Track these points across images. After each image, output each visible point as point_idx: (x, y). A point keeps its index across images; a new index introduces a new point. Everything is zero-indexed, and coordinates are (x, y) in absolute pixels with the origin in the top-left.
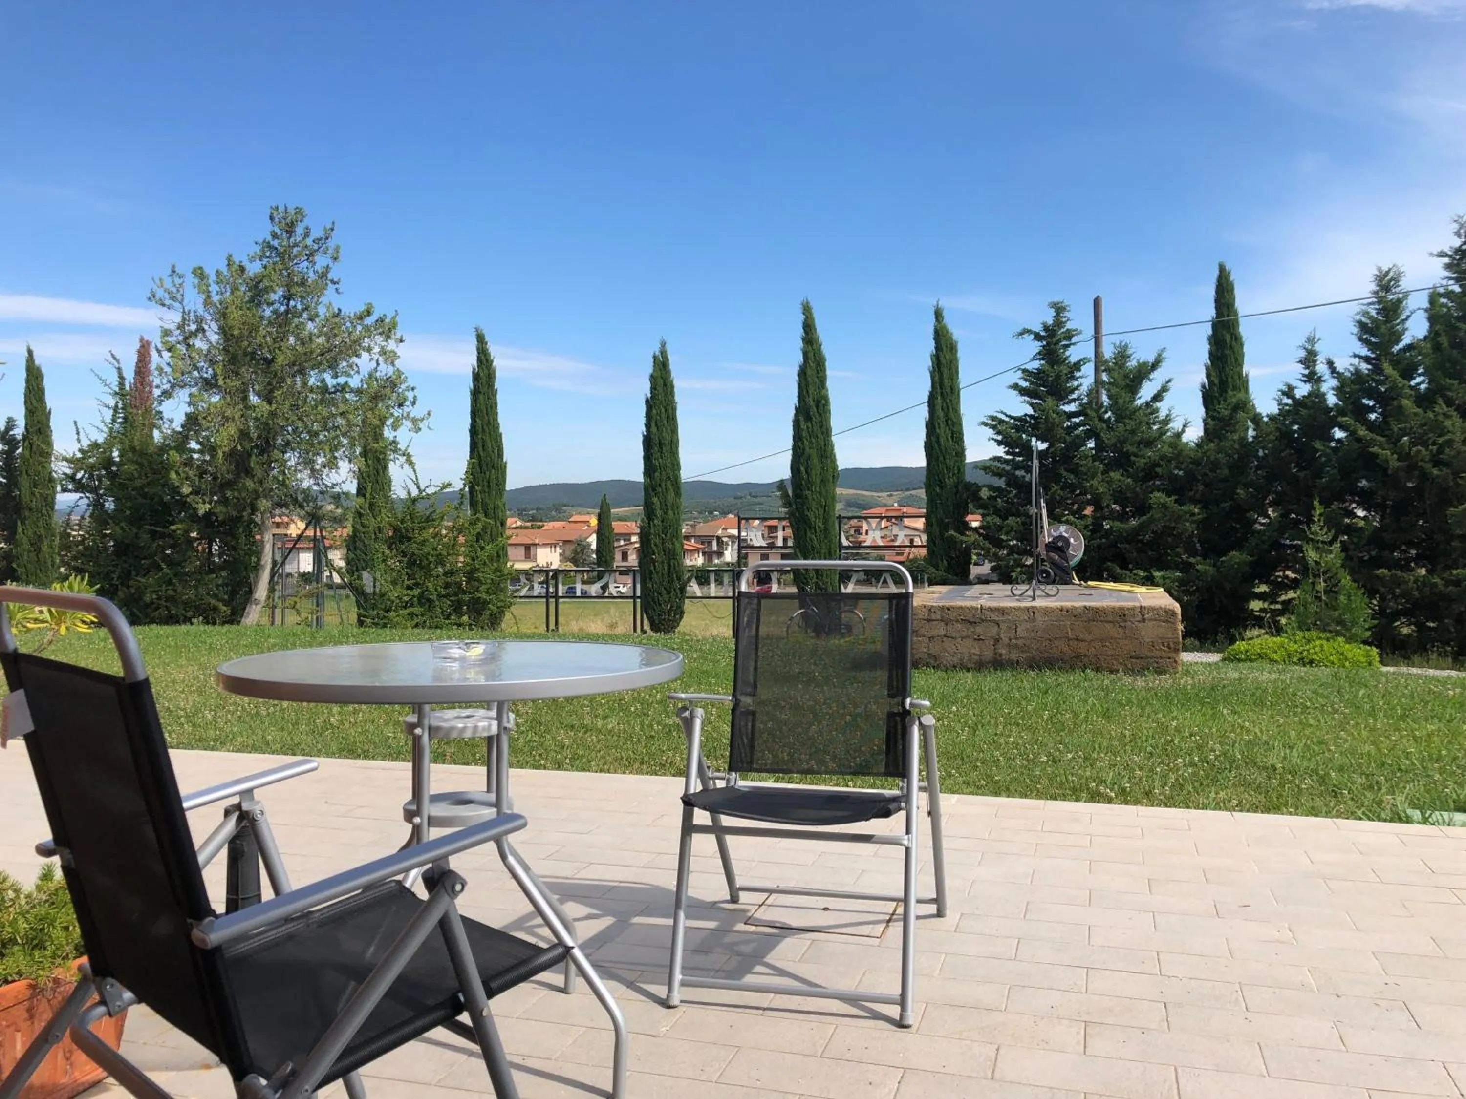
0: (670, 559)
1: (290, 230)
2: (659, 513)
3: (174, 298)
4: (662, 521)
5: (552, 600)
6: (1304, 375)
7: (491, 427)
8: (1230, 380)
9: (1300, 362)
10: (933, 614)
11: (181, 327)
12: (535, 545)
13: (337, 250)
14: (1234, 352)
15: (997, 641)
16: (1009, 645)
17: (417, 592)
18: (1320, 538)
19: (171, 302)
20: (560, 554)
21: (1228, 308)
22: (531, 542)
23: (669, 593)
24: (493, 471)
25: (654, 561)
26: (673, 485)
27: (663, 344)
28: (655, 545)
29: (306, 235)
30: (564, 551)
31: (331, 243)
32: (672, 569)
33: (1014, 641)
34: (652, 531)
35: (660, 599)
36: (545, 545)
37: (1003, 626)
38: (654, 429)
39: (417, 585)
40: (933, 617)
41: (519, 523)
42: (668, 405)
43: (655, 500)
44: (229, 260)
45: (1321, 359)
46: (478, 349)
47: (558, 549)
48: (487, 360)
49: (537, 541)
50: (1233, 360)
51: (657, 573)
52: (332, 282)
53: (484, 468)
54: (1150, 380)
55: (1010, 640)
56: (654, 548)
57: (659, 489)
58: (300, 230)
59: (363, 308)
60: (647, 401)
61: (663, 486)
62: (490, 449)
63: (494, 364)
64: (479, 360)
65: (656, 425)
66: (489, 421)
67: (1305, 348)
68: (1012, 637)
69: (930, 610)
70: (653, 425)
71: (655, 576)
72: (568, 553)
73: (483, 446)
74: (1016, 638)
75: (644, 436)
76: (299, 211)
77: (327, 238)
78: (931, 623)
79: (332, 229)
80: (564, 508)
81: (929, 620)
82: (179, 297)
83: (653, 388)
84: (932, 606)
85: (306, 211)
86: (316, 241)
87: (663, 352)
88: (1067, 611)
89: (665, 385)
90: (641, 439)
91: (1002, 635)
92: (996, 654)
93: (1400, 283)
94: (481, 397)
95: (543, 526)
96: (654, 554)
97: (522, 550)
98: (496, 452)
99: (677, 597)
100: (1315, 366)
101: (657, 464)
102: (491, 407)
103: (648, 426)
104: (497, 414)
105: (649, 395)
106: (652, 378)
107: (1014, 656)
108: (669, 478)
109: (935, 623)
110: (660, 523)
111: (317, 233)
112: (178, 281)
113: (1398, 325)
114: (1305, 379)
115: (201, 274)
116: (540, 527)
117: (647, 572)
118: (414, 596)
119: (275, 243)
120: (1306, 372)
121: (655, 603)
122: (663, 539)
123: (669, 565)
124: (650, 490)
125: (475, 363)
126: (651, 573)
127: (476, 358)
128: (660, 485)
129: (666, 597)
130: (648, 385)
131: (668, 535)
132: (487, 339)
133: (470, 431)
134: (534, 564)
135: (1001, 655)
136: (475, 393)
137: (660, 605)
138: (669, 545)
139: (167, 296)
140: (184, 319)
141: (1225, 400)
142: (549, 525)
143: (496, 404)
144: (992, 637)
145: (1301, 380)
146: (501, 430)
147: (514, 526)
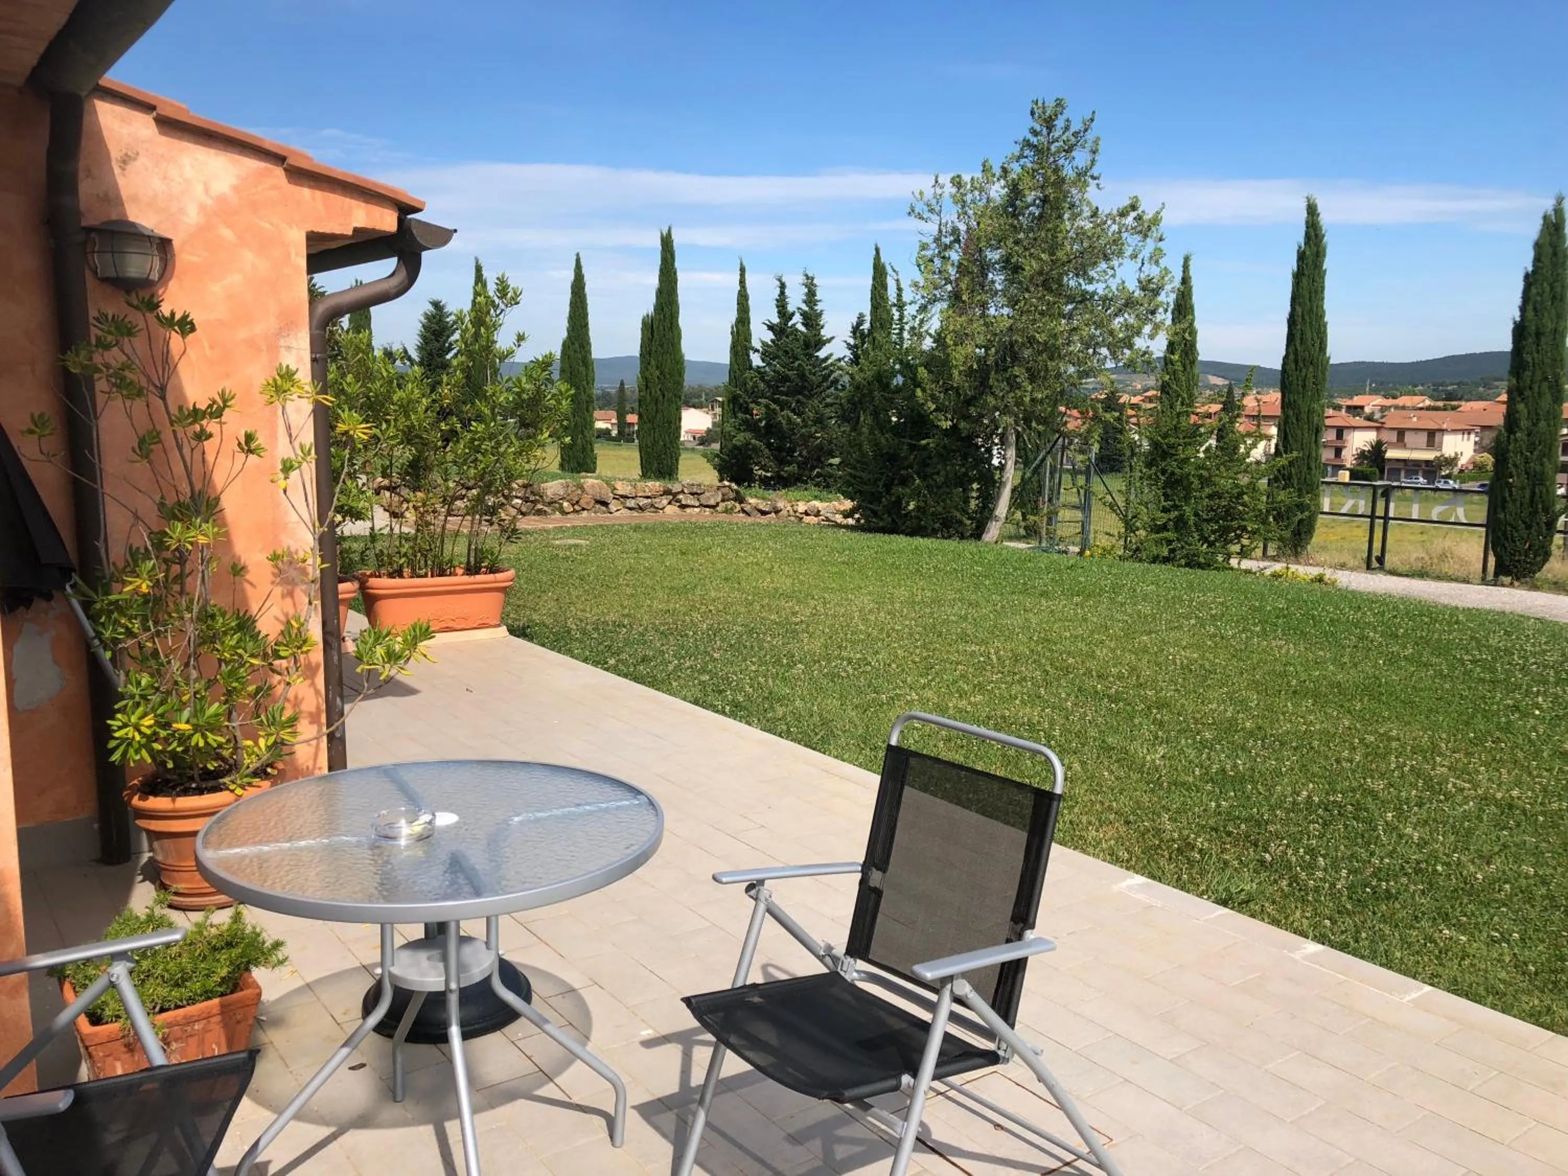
0: (1534, 485)
1: (1049, 123)
2: (1524, 423)
3: (932, 211)
4: (1529, 435)
5: (1379, 522)
7: (1314, 317)
11: (937, 240)
12: (1443, 431)
13: (1096, 141)
17: (1174, 514)
19: (930, 215)
20: (1476, 443)
22: (1436, 427)
23: (1529, 527)
24: (1311, 369)
25: (1510, 486)
26: (1550, 388)
27: (1560, 200)
28: (1515, 465)
29: (1067, 128)
30: (1482, 439)
31: (1090, 136)
32: (1537, 498)
34: (1511, 447)
35: (1516, 534)
36: (1455, 431)
38: (1530, 314)
39: (1176, 507)
41: (1428, 402)
42: (1556, 281)
43: (1521, 407)
44: (984, 166)
46: (1307, 222)
47: (1473, 436)
48: (1316, 236)
49: (1445, 426)
51: (1514, 501)
52: (1093, 178)
53: (1301, 364)
56: (1513, 470)
57: (1527, 393)
58: (1060, 123)
59: (1127, 202)
60: (1527, 276)
61: (1536, 389)
62: (1310, 342)
63: (1325, 239)
64: (1308, 237)
65: (1535, 309)
66: (1311, 310)
70: (1530, 308)
71: (1510, 505)
72: (1486, 442)
73: (1301, 339)
75: (1515, 323)
76: (1060, 104)
77: (1086, 130)
79: (1092, 120)
80: (1497, 383)
82: (937, 209)
83: (1537, 260)
85: (1067, 102)
86: (1075, 134)
87: (1558, 211)
89: (1555, 254)
90: (1511, 326)
94: (1305, 280)
95: (1459, 406)
96: (1511, 477)
97: (1424, 437)
98: (1317, 345)
99: (1540, 534)
101: (1530, 360)
102: (1316, 292)
103: (1523, 309)
104: (1323, 299)
105: (1530, 269)
106: (1538, 246)
108: (1546, 379)
110: (1525, 438)
111: (1076, 126)
112: (939, 191)
115: (959, 183)
116: (1454, 408)
117: (1499, 499)
118: (1169, 520)
119: (1034, 140)
121: (1506, 539)
122: (1526, 458)
123: (1533, 493)
124: (1515, 394)
125: (1302, 240)
126: (1504, 501)
127: (1303, 234)
128: (1531, 388)
129: (1524, 533)
130: (1531, 255)
131: (1536, 453)
132: (1320, 210)
133: (1289, 321)
134: (1438, 454)
136: (1298, 277)
137: (1514, 542)
138: (1534, 466)
139: (926, 208)
140: (940, 231)
142: (1466, 406)
143: (1323, 288)
146: (1327, 318)
147: (1421, 405)
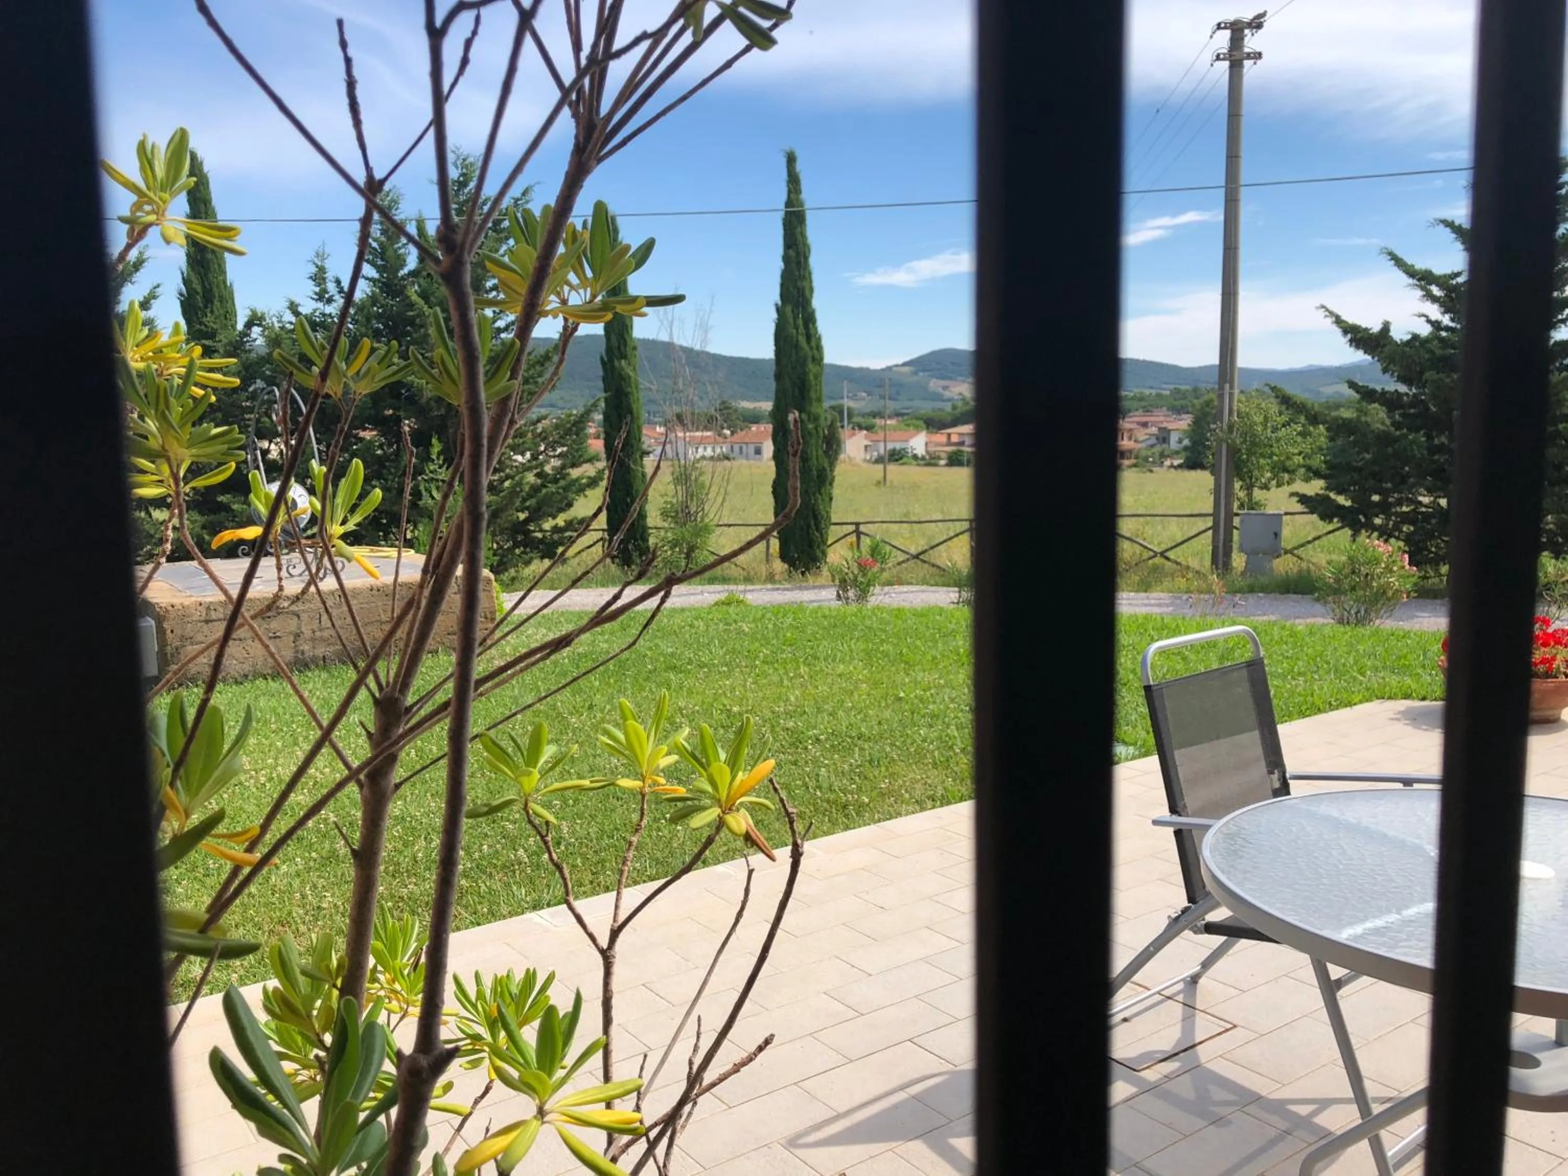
6: (316, 293)
8: (215, 289)
9: (311, 278)
10: (213, 613)
14: (217, 257)
15: (297, 636)
16: (313, 640)
18: (440, 477)
21: (206, 205)
33: (318, 634)
37: (304, 616)
40: (214, 615)
45: (330, 275)
50: (216, 266)
54: (133, 283)
55: (314, 632)
67: (315, 264)
68: (316, 629)
69: (208, 608)
74: (321, 630)
78: (210, 625)
81: (207, 622)
84: (211, 603)
88: (379, 590)
91: (303, 629)
92: (297, 652)
93: (400, 206)
100: (325, 283)
107: (320, 651)
109: (215, 623)
113: (400, 248)
114: (316, 297)
120: (317, 289)
135: (303, 653)
141: (212, 312)
144: (291, 633)
145: (312, 298)
